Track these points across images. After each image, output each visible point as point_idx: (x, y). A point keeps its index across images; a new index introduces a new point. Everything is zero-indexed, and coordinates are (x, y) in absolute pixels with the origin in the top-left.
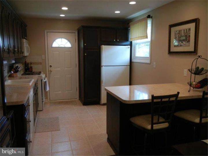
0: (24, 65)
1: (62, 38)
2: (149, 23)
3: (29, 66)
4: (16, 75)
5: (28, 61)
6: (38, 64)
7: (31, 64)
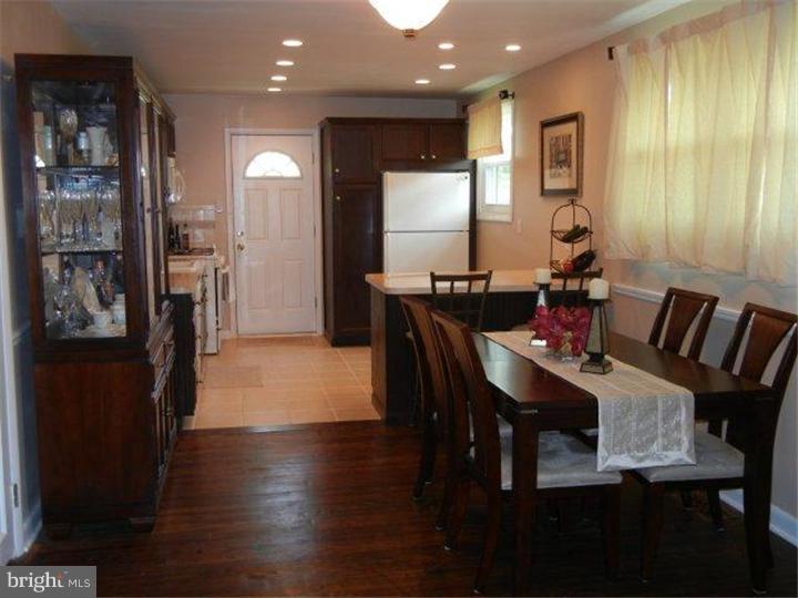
2: (507, 110)
3: (182, 231)
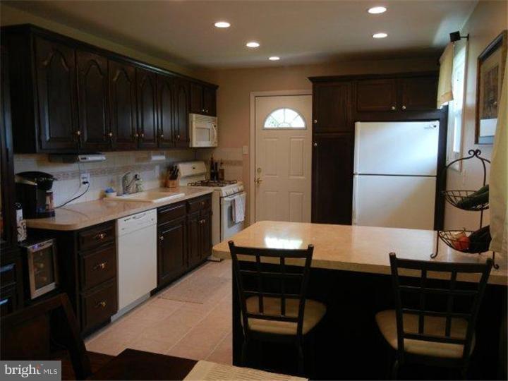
0: (209, 167)
1: (285, 108)
3: (219, 167)
4: (173, 184)
5: (217, 157)
6: (235, 165)
7: (222, 163)
